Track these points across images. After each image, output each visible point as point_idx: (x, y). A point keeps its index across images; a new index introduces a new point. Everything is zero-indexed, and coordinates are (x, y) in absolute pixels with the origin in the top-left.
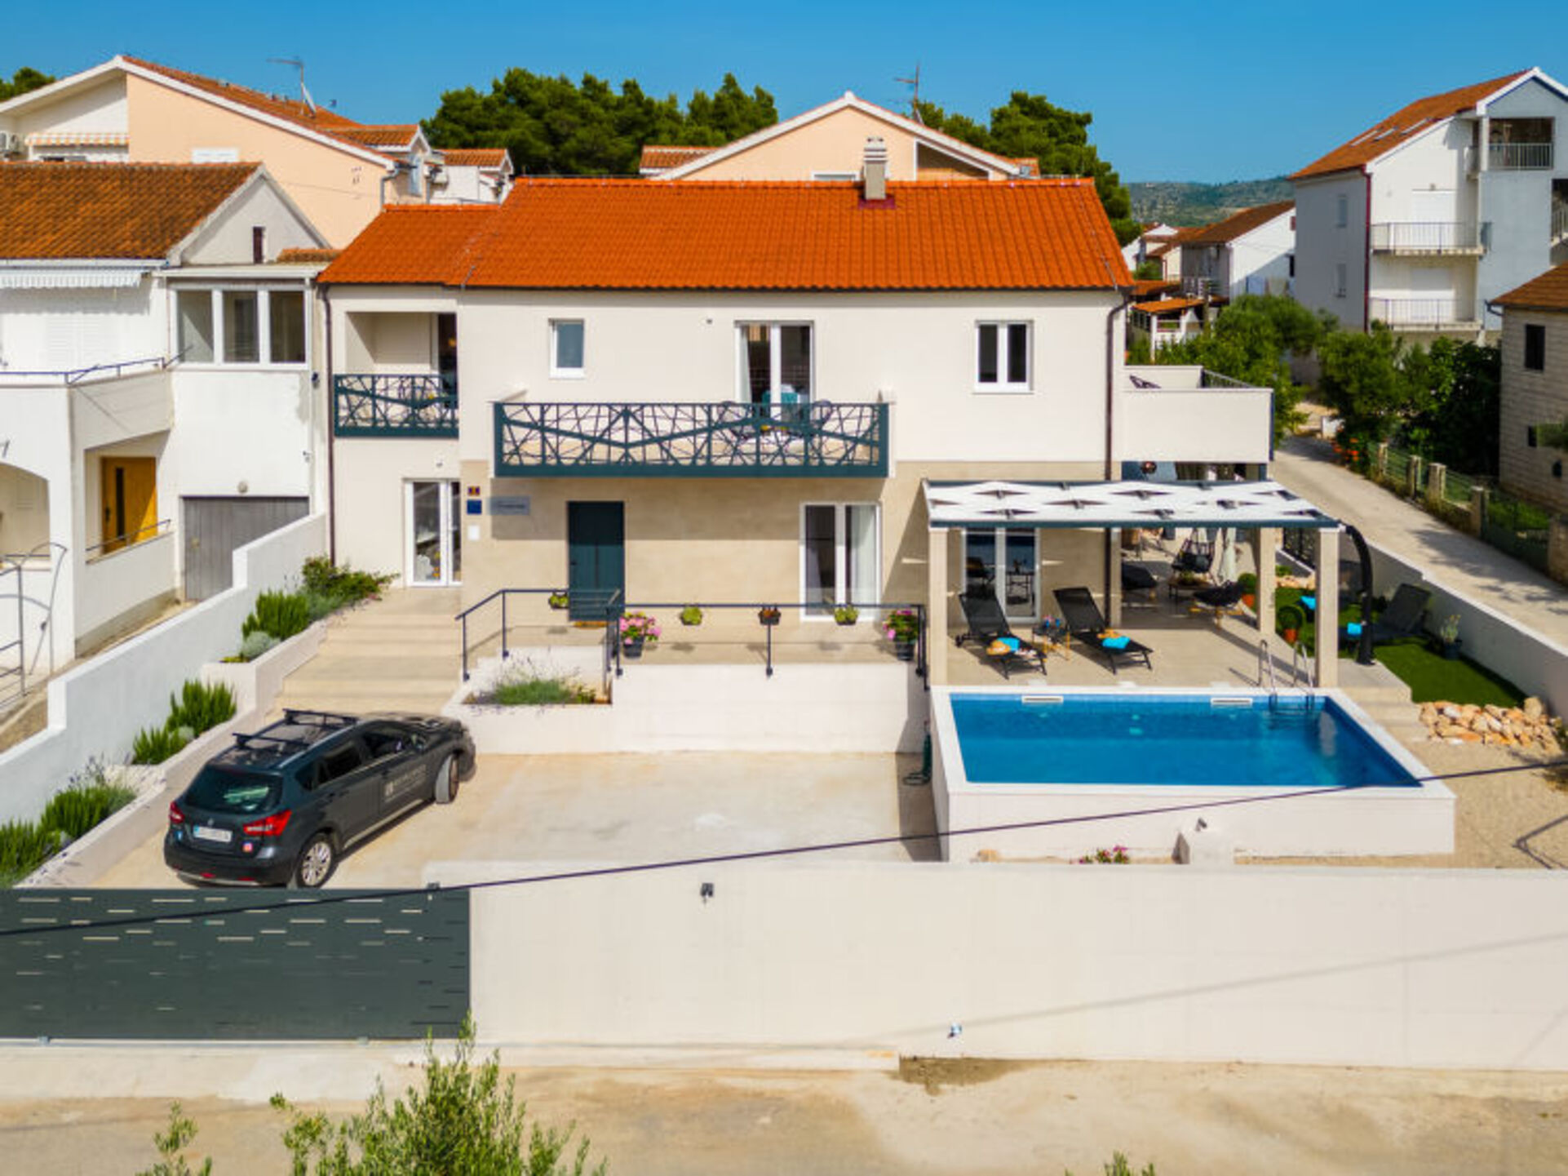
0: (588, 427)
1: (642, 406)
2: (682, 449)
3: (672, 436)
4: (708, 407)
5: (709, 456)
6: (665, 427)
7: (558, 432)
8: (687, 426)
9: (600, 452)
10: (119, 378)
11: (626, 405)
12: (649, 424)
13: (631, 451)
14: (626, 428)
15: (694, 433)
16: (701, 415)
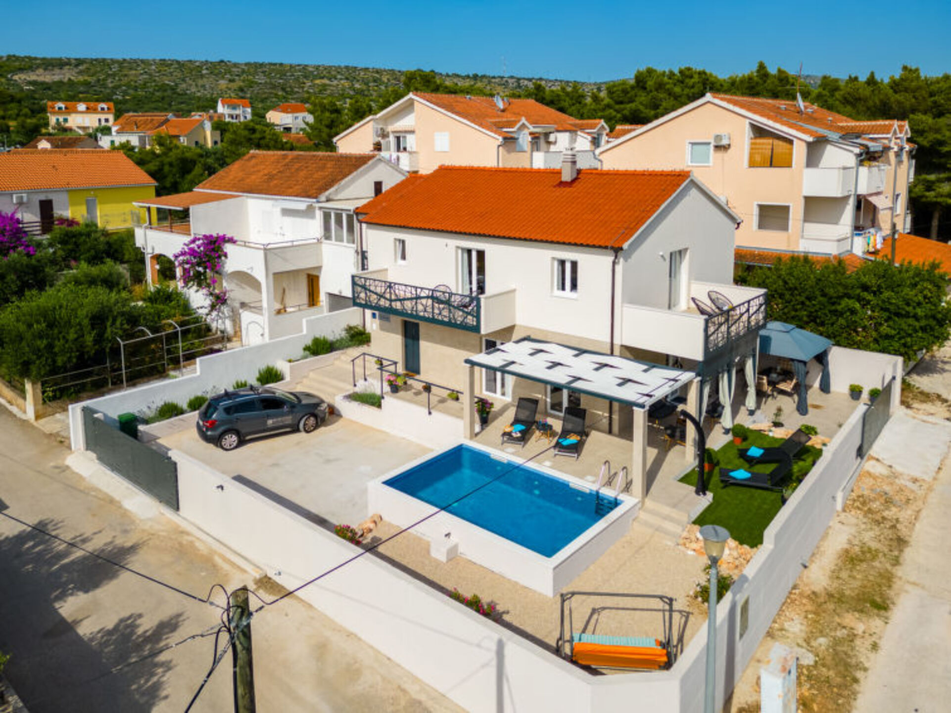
0: (378, 290)
1: (395, 284)
2: (408, 305)
3: (404, 299)
4: (416, 288)
5: (416, 311)
6: (402, 294)
7: (370, 291)
8: (409, 295)
9: (382, 302)
10: (293, 246)
11: (390, 283)
12: (397, 291)
13: (393, 304)
14: (390, 293)
15: (411, 299)
16: (414, 292)
